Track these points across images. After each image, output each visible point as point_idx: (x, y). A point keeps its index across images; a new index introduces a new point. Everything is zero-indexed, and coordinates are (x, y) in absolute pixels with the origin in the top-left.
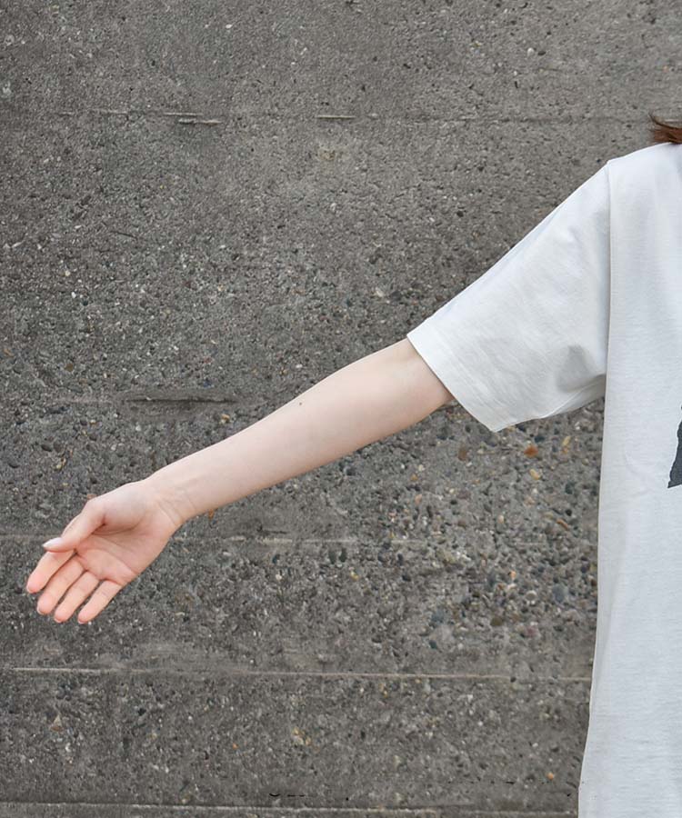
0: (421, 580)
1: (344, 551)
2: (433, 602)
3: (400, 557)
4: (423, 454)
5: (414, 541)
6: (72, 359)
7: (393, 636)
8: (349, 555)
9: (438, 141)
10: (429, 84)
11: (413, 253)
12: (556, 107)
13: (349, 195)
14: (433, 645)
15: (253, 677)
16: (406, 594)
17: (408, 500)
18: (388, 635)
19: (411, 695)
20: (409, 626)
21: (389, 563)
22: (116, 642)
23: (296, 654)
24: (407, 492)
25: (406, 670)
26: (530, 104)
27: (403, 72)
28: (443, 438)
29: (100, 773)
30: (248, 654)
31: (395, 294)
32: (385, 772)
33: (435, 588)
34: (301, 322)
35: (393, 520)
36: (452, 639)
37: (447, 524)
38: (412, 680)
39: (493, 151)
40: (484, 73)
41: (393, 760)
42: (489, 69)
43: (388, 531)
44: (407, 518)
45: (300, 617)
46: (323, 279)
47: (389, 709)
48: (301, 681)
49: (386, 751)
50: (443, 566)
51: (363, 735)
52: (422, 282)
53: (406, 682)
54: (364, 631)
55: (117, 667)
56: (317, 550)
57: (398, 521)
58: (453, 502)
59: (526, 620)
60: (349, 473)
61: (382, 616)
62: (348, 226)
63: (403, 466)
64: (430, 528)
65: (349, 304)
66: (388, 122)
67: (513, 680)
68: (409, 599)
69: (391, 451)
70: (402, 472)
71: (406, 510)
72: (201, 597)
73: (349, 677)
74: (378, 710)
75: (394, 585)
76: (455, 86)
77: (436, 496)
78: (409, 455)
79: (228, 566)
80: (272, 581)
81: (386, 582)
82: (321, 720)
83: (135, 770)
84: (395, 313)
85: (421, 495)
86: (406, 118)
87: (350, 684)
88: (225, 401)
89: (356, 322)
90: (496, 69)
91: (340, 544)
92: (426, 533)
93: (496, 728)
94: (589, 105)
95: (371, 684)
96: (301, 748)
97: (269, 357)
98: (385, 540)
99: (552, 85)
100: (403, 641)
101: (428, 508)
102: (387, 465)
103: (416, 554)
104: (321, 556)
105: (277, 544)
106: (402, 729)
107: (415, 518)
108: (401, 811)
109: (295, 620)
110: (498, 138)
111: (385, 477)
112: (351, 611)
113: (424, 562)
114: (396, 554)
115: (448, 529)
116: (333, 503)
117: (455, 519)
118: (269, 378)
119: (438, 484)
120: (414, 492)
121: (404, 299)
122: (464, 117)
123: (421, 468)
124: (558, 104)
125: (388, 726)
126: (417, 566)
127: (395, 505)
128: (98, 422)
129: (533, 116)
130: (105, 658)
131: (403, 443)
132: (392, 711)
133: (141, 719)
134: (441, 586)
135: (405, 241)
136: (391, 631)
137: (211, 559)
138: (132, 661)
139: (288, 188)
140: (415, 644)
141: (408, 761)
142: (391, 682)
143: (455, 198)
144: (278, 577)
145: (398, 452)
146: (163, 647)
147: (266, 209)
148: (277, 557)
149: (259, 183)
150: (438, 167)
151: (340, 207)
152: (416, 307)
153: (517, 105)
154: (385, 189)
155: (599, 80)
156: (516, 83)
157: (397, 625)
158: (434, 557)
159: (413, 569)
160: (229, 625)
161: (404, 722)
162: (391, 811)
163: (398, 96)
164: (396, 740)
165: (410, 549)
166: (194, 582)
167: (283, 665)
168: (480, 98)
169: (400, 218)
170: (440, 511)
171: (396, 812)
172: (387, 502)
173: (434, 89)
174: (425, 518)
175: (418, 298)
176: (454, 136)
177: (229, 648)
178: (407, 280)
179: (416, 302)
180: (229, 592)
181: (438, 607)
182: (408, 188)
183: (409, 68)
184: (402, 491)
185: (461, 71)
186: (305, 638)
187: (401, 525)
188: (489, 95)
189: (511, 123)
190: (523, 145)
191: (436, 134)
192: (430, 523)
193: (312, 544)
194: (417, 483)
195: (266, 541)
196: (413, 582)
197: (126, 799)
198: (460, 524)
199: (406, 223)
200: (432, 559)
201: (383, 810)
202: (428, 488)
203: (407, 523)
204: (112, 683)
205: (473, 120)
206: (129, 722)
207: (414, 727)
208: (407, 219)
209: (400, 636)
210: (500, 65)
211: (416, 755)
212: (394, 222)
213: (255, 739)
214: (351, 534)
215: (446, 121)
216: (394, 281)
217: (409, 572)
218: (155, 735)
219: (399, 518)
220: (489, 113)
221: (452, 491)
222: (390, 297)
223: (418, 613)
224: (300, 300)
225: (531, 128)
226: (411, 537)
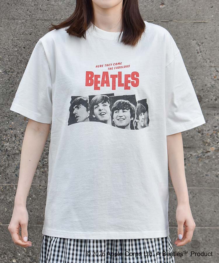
0: (13, 156)
2: (16, 163)
3: (7, 149)
4: (13, 119)
5: (11, 144)
7: (4, 173)
9: (18, 26)
10: (15, 9)
11: (10, 59)
12: (53, 16)
14: (16, 175)
16: (8, 160)
17: (9, 132)
18: (3, 172)
19: (10, 190)
20: (9, 170)
21: (3, 151)
24: (9, 130)
25: (8, 183)
26: (45, 15)
27: (7, 6)
31: (5, 71)
32: (2, 213)
33: (17, 159)
35: (4, 138)
37: (21, 139)
38: (10, 186)
39: (34, 29)
40: (31, 6)
41: (5, 209)
42: (33, 5)
43: (3, 142)
44: (8, 138)
47: (3, 195)
49: (3, 207)
50: (19, 152)
52: (13, 68)
53: (8, 186)
57: (6, 139)
58: (22, 133)
59: (44, 168)
61: (1, 167)
63: (7, 122)
64: (15, 141)
66: (3, 20)
67: (40, 186)
68: (9, 162)
69: (4, 118)
70: (7, 124)
71: (8, 135)
75: (5, 157)
76: (23, 10)
77: (17, 131)
78: (9, 119)
81: (2, 157)
84: (5, 77)
85: (13, 131)
86: (8, 19)
90: (35, 5)
92: (14, 142)
93: (35, 200)
94: (62, 15)
98: (2, 144)
99: (51, 9)
100: (7, 174)
101: (15, 135)
102: (3, 122)
103: (11, 148)
106: (7, 200)
107: (11, 138)
108: (7, 225)
110: (35, 25)
111: (2, 126)
113: (14, 151)
114: (6, 148)
115: (21, 141)
119: (18, 128)
120: (11, 130)
121: (8, 73)
122: (25, 19)
123: (13, 123)
124: (53, 15)
125: (3, 199)
126: (12, 152)
127: (5, 134)
129: (46, 19)
131: (7, 115)
132: (4, 195)
134: (19, 158)
135: (8, 55)
140: (11, 175)
141: (9, 210)
142: (4, 186)
143: (23, 43)
145: (6, 118)
150: (18, 34)
152: (11, 75)
153: (41, 15)
154: (2, 40)
155: (65, 8)
156: (41, 9)
157: (6, 169)
158: (17, 149)
159: (10, 153)
161: (8, 198)
162: (4, 225)
163: (6, 12)
164: (5, 204)
165: (9, 147)
168: (30, 13)
169: (6, 49)
170: (18, 136)
171: (5, 225)
172: (3, 133)
173: (17, 11)
174: (14, 138)
175: (12, 72)
176: (22, 24)
178: (9, 67)
179: (11, 74)
181: (18, 164)
182: (9, 40)
183: (9, 4)
184: (7, 130)
185: (25, 5)
187: (7, 140)
188: (33, 12)
189: (39, 21)
190: (43, 27)
191: (17, 24)
192: (15, 139)
194: (12, 127)
196: (10, 157)
199: (8, 50)
200: (16, 150)
202: (15, 129)
203: (9, 139)
205: (28, 20)
207: (11, 200)
208: (9, 49)
209: (7, 172)
210: (36, 3)
211: (11, 208)
212: (5, 50)
215: (20, 20)
216: (5, 67)
217: (9, 154)
219: (6, 138)
220: (33, 18)
221: (22, 130)
222: (4, 72)
223: (12, 166)
225: (45, 22)
226: (10, 143)
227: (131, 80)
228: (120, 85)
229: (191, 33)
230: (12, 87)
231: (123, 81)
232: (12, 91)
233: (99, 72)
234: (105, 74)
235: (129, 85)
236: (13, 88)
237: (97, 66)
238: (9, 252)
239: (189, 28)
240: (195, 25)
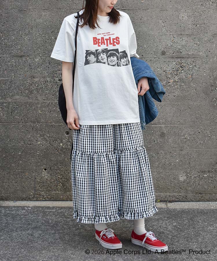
1: (47, 81)
6: (2, 49)
13: (48, 22)
15: (32, 102)
17: (58, 72)
21: (55, 83)
22: (10, 96)
23: (39, 98)
29: (7, 118)
30: (32, 98)
32: (54, 117)
34: (40, 43)
40: (70, 1)
43: (55, 77)
45: (40, 92)
46: (44, 36)
48: (40, 103)
49: (55, 114)
51: (51, 111)
54: (51, 94)
55: (10, 100)
56: (43, 80)
60: (48, 68)
61: (54, 92)
62: (48, 27)
65: (48, 40)
66: (54, 10)
68: (58, 89)
70: (57, 68)
72: (24, 89)
73: (48, 102)
74: (53, 107)
76: (65, 4)
78: (58, 65)
79: (28, 83)
80: (35, 86)
81: (54, 86)
82: (44, 109)
83: (13, 118)
86: (57, 9)
88: (28, 56)
89: (49, 43)
91: (47, 80)
95: (52, 103)
96: (41, 114)
97: (35, 49)
98: (54, 79)
102: (54, 66)
104: (43, 82)
105: (36, 80)
109: (39, 92)
111: (54, 68)
112: (49, 91)
116: (45, 73)
118: (35, 52)
122: (67, 9)
123: (60, 67)
125: (55, 110)
127: (56, 73)
128: (7, 59)
129: (78, 8)
130: (8, 99)
133: (14, 109)
137: (25, 82)
138: (12, 99)
139: (38, 21)
141: (58, 116)
144: (37, 85)
145: (56, 64)
146: (18, 97)
147: (34, 24)
148: (36, 82)
149: (33, 20)
150: (62, 17)
151: (46, 24)
153: (75, 7)
154: (54, 21)
156: (75, 3)
160: (28, 93)
161: (57, 109)
163: (56, 5)
164: (56, 112)
166: (23, 86)
167: (37, 100)
168: (69, 6)
172: (54, 73)
173: (62, 4)
176: (65, 12)
177: (28, 97)
180: (28, 88)
182: (57, 21)
185: (66, 1)
186: (41, 95)
189: (74, 10)
191: (62, 12)
193: (42, 80)
194: (59, 69)
195: (35, 79)
197: (11, 122)
201: (54, 124)
203: (58, 76)
204: (9, 103)
206: (12, 109)
212: (55, 26)
213: (33, 112)
214: (48, 78)
215: (64, 9)
216: (55, 36)
218: (16, 112)
219: (56, 75)
220: (71, 8)
224: (40, 39)
226: (58, 78)
227: (116, 41)
228: (110, 44)
229: (159, 16)
231: (112, 42)
233: (99, 37)
234: (102, 38)
235: (115, 44)
237: (98, 34)
238: (58, 140)
239: (158, 13)
240: (161, 12)
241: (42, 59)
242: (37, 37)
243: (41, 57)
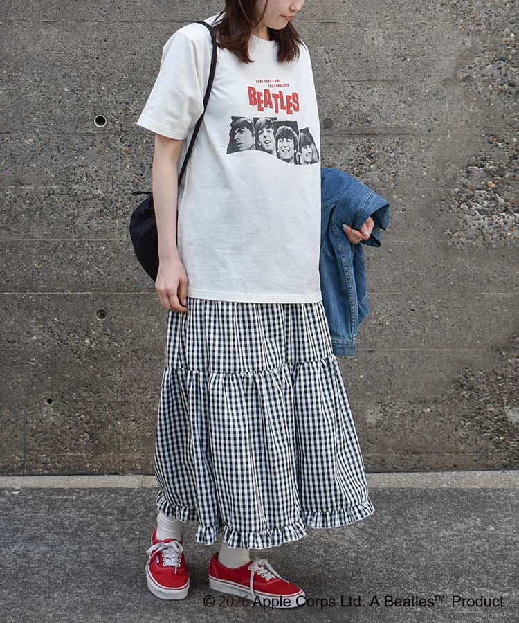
0: (84, 202)
1: (53, 191)
2: (88, 211)
3: (76, 193)
4: (84, 153)
5: (81, 187)
7: (73, 224)
8: (56, 192)
9: (89, 30)
10: (85, 8)
11: (79, 74)
12: (135, 16)
13: (54, 52)
14: (89, 227)
15: (18, 241)
16: (78, 208)
17: (78, 171)
18: (71, 224)
19: (80, 247)
20: (79, 220)
21: (71, 195)
23: (34, 231)
24: (78, 167)
25: (78, 237)
26: (124, 15)
27: (74, 3)
28: (92, 146)
30: (16, 232)
31: (72, 90)
32: (70, 278)
33: (89, 205)
34: (36, 101)
35: (73, 179)
36: (96, 225)
37: (94, 180)
38: (81, 241)
39: (110, 34)
41: (74, 273)
43: (71, 183)
44: (78, 178)
45: (37, 217)
46: (44, 84)
48: (37, 243)
49: (71, 269)
50: (92, 196)
51: (62, 263)
52: (83, 85)
53: (79, 242)
54: (62, 222)
56: (43, 191)
58: (96, 171)
59: (125, 217)
60: (55, 160)
61: (69, 216)
62: (54, 63)
63: (76, 158)
64: (87, 182)
65: (55, 94)
66: (69, 23)
67: (120, 241)
68: (79, 210)
69: (72, 152)
70: (76, 160)
71: (78, 175)
73: (56, 241)
74: (68, 253)
75: (73, 204)
76: (95, 8)
77: (89, 169)
78: (78, 153)
79: (8, 198)
80: (25, 203)
81: (70, 203)
82: (45, 258)
84: (73, 97)
85: (83, 169)
86: (76, 21)
87: (56, 244)
88: (6, 133)
90: (111, 2)
91: (52, 188)
93: (114, 260)
94: (147, 16)
95: (65, 243)
96: (38, 269)
97: (23, 115)
98: (70, 186)
99: (133, 7)
100: (77, 226)
101: (87, 174)
102: (70, 157)
103: (82, 192)
104: (44, 193)
105: (27, 188)
106: (77, 261)
107: (81, 178)
109: (35, 218)
110: (112, 28)
111: (69, 162)
112: (57, 214)
113: (85, 195)
114: (74, 192)
115: (94, 182)
116: (49, 172)
117: (97, 178)
118: (23, 123)
119: (90, 164)
120: (81, 168)
121: (76, 92)
122: (98, 21)
123: (83, 158)
125: (72, 260)
127: (73, 173)
129: (126, 20)
131: (76, 148)
132: (73, 254)
134: (92, 204)
135: (76, 69)
136: (72, 222)
137: (1, 195)
139: (30, 49)
140: (82, 227)
141: (80, 273)
142: (73, 242)
143: (95, 52)
144: (28, 202)
145: (74, 152)
147: (21, 57)
148: (27, 194)
149: (19, 47)
150: (89, 40)
151: (51, 56)
153: (119, 15)
154: (68, 49)
156: (119, 7)
157: (75, 220)
159: (81, 198)
160: (9, 221)
161: (78, 258)
163: (73, 12)
164: (75, 265)
165: (79, 190)
167: (30, 236)
168: (105, 13)
169: (74, 60)
170: (91, 175)
172: (70, 171)
173: (87, 10)
174: (85, 178)
176: (95, 28)
177: (9, 230)
178: (77, 85)
180: (9, 208)
181: (91, 213)
182: (77, 48)
183: (77, 1)
184: (76, 167)
185: (97, 3)
186: (38, 226)
187: (76, 180)
188: (108, 12)
189: (117, 23)
190: (122, 31)
191: (88, 28)
192: (87, 180)
193: (41, 188)
194: (82, 164)
195: (23, 187)
196: (81, 203)
198: (98, 180)
200: (88, 194)
201: (70, 293)
202: (86, 166)
203: (78, 180)
205: (102, 22)
207: (82, 260)
208: (77, 61)
209: (76, 224)
211: (83, 271)
212: (72, 62)
213: (19, 266)
214: (56, 184)
215: (91, 22)
216: (72, 85)
217: (79, 199)
219: (75, 178)
220: (108, 19)
221: (95, 167)
223: (83, 215)
224: (35, 93)
225: (125, 24)
226: (80, 185)
227: (293, 103)
228: (283, 107)
229: (316, 37)
230: (82, 110)
231: (285, 104)
232: (82, 116)
233: (259, 88)
234: (267, 92)
235: (292, 108)
236: (83, 112)
237: (257, 81)
238: (80, 330)
239: (315, 30)
240: (322, 27)
241: (40, 139)
242: (29, 88)
243: (38, 135)
